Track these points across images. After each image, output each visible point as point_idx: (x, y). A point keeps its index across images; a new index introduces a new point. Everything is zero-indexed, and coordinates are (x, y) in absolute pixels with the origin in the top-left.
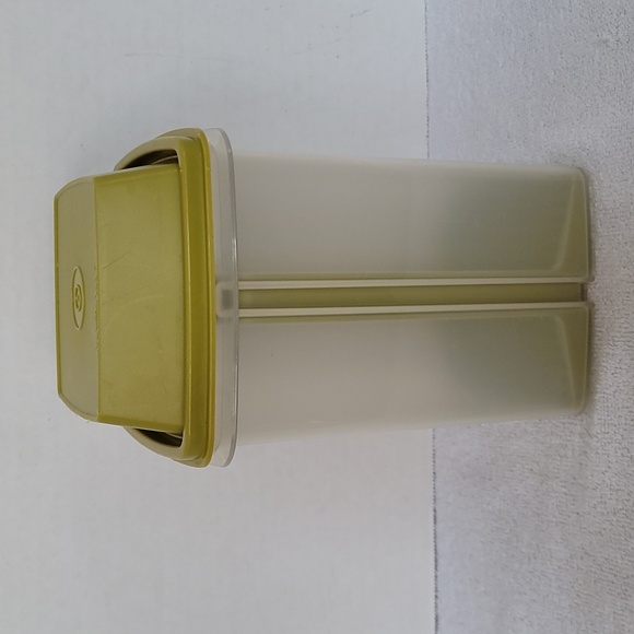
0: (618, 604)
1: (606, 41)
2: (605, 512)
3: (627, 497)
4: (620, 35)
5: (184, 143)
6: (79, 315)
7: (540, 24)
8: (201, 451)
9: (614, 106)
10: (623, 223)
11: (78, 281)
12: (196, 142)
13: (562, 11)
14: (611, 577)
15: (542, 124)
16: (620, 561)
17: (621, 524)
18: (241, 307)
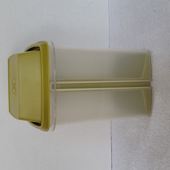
0: (159, 161)
1: (155, 10)
2: (156, 136)
3: (161, 132)
4: (159, 9)
5: (42, 45)
6: (14, 91)
7: (138, 6)
8: (46, 127)
9: (158, 28)
10: (160, 59)
11: (14, 82)
12: (45, 45)
13: (144, 2)
14: (157, 154)
15: (139, 33)
16: (159, 150)
17: (160, 139)
18: (57, 88)
